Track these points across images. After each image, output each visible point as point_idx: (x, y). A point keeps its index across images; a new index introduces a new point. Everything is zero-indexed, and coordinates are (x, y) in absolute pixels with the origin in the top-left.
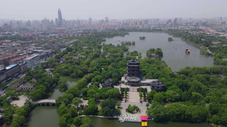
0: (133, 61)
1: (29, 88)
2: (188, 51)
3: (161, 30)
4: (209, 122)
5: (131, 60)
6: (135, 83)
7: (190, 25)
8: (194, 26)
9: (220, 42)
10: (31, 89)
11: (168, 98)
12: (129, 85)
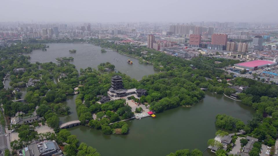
0: (118, 77)
1: (33, 120)
2: (130, 62)
3: (83, 40)
4: (181, 105)
5: (115, 77)
6: (123, 94)
7: (107, 33)
8: (111, 34)
9: (147, 52)
10: (36, 119)
11: (155, 98)
12: (118, 96)
